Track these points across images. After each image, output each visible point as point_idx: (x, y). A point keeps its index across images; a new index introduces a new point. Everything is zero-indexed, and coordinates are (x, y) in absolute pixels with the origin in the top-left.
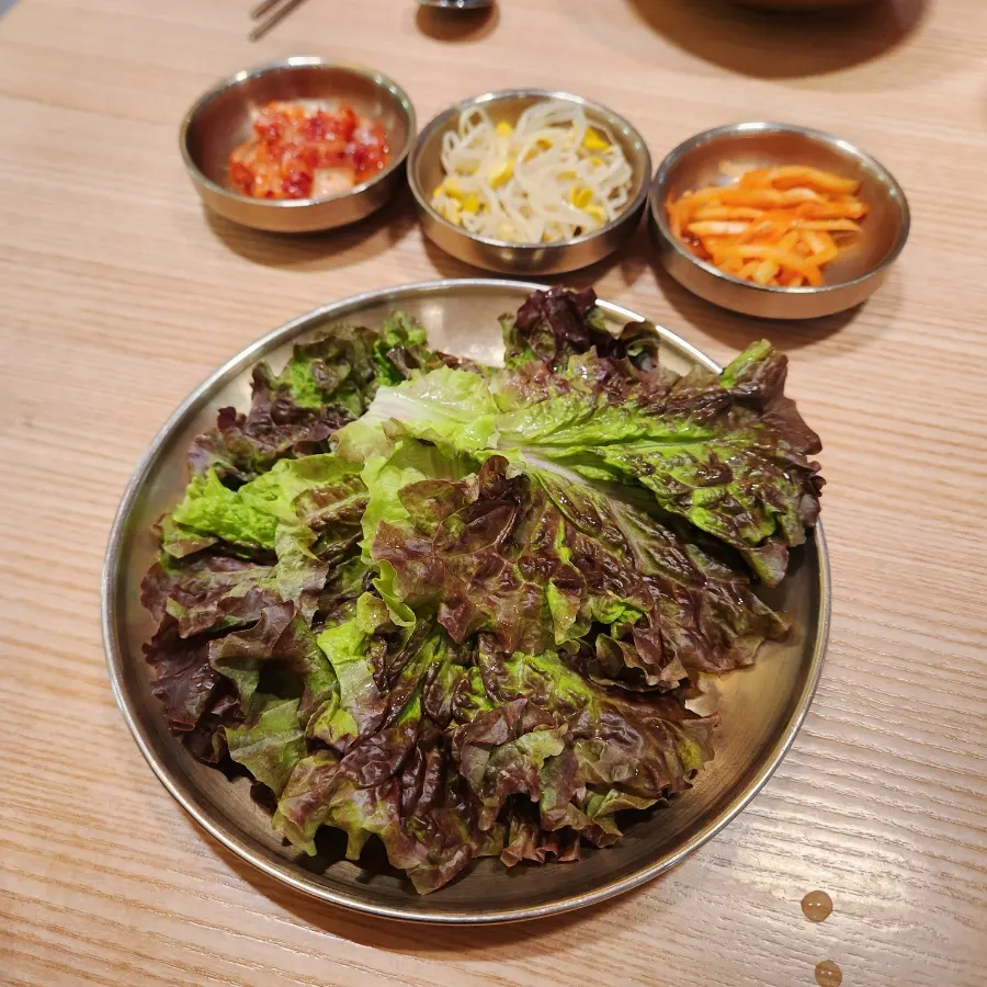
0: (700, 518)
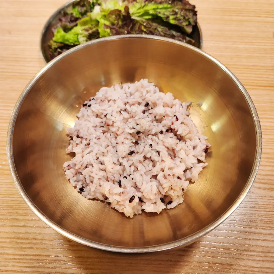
0: (172, 22)
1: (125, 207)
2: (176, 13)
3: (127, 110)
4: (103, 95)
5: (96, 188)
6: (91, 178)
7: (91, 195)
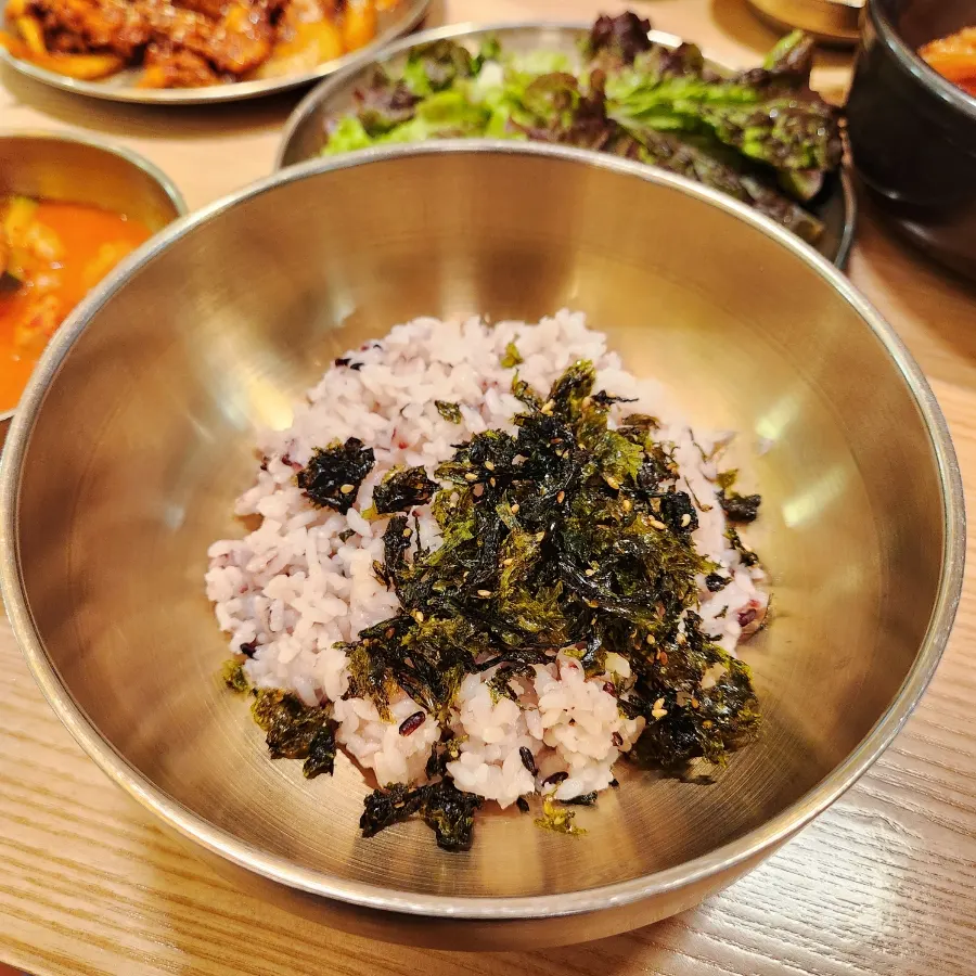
0: (752, 149)
1: (381, 750)
2: (770, 123)
3: (484, 408)
4: (412, 340)
5: (297, 656)
6: (291, 614)
7: (274, 678)
